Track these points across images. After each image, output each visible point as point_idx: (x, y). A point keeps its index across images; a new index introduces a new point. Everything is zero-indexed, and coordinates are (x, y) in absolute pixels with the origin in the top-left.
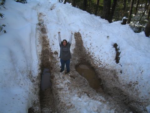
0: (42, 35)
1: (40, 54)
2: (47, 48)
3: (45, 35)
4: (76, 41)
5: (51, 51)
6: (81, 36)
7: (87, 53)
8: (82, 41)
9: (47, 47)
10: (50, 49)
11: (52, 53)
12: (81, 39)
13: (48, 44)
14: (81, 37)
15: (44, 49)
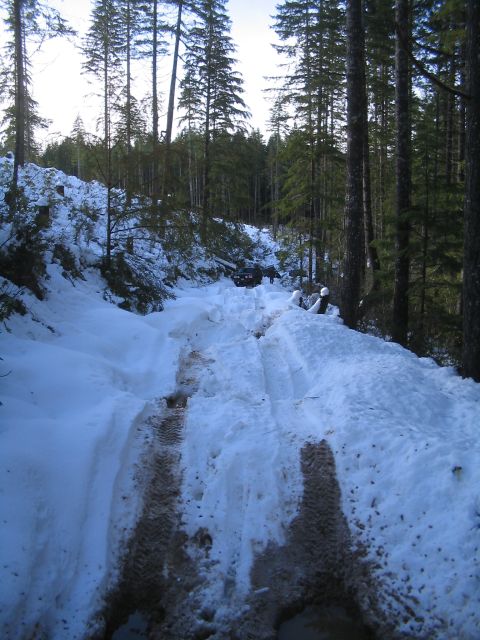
0: (159, 448)
1: (128, 536)
2: (165, 510)
3: (171, 449)
4: (305, 483)
5: (182, 528)
6: (332, 459)
7: (354, 549)
8: (334, 484)
9: (166, 504)
10: (180, 516)
11: (183, 537)
12: (332, 475)
13: (177, 493)
14: (331, 463)
15: (152, 516)
